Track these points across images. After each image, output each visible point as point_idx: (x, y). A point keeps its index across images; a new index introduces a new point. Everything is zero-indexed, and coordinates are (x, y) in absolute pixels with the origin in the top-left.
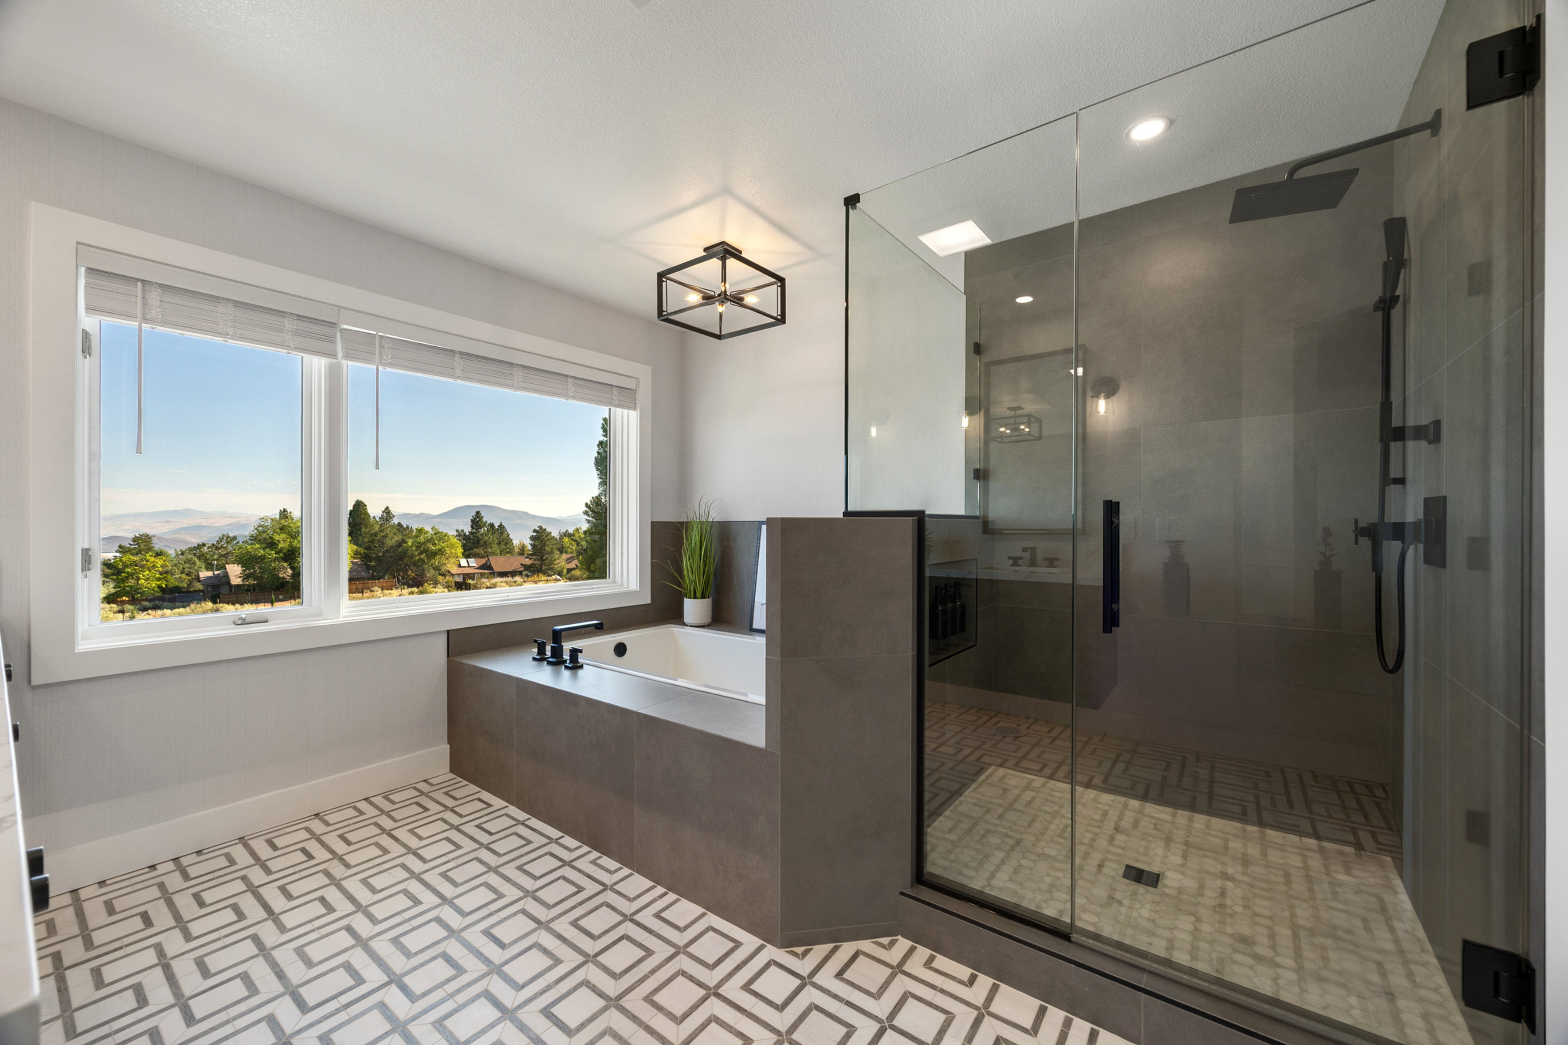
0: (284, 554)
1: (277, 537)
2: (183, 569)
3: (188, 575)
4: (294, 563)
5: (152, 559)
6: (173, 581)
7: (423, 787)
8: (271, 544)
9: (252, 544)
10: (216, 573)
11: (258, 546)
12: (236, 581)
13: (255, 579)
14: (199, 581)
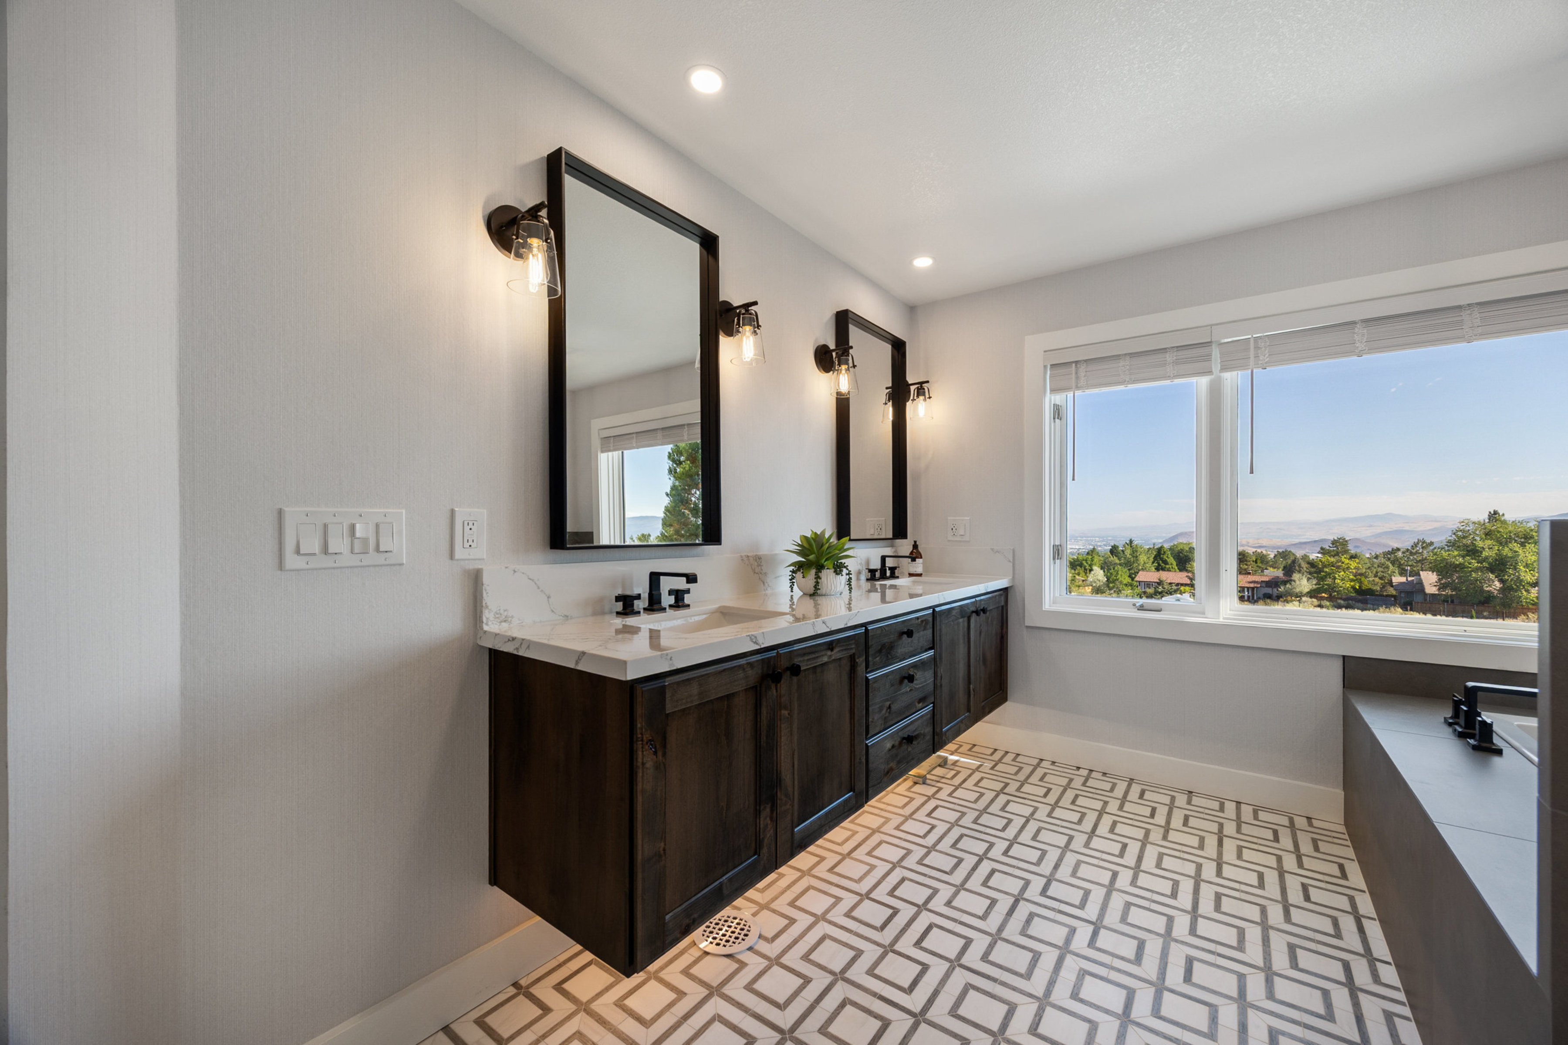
0: (1490, 564)
1: (1480, 544)
2: (1377, 572)
3: (1381, 578)
4: (1504, 576)
5: (1347, 561)
6: (1367, 584)
7: (1300, 822)
8: (1473, 551)
9: (1448, 550)
10: (1410, 579)
11: (1456, 553)
12: (1431, 589)
13: (1453, 589)
14: (1392, 586)
